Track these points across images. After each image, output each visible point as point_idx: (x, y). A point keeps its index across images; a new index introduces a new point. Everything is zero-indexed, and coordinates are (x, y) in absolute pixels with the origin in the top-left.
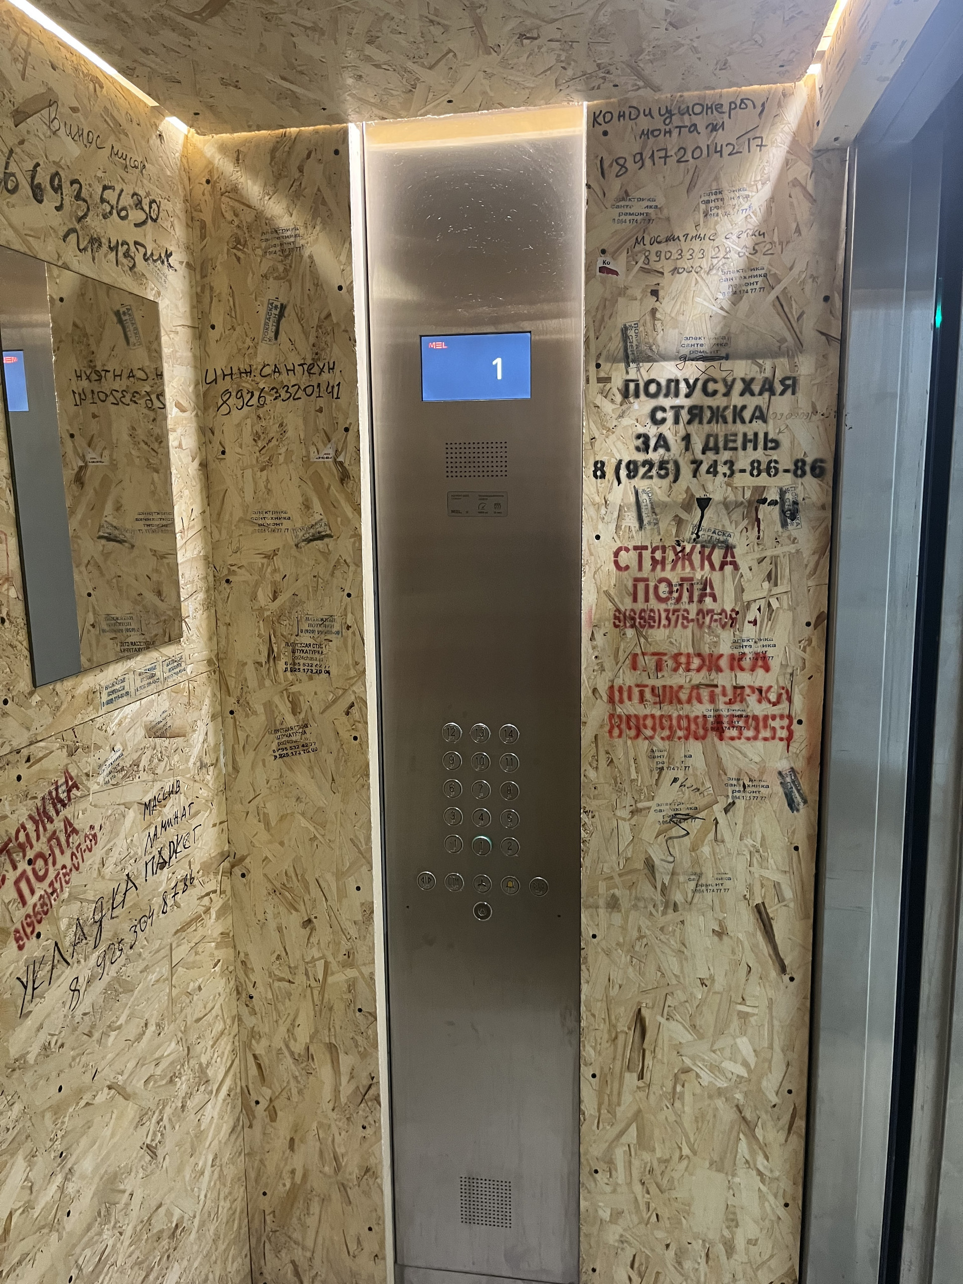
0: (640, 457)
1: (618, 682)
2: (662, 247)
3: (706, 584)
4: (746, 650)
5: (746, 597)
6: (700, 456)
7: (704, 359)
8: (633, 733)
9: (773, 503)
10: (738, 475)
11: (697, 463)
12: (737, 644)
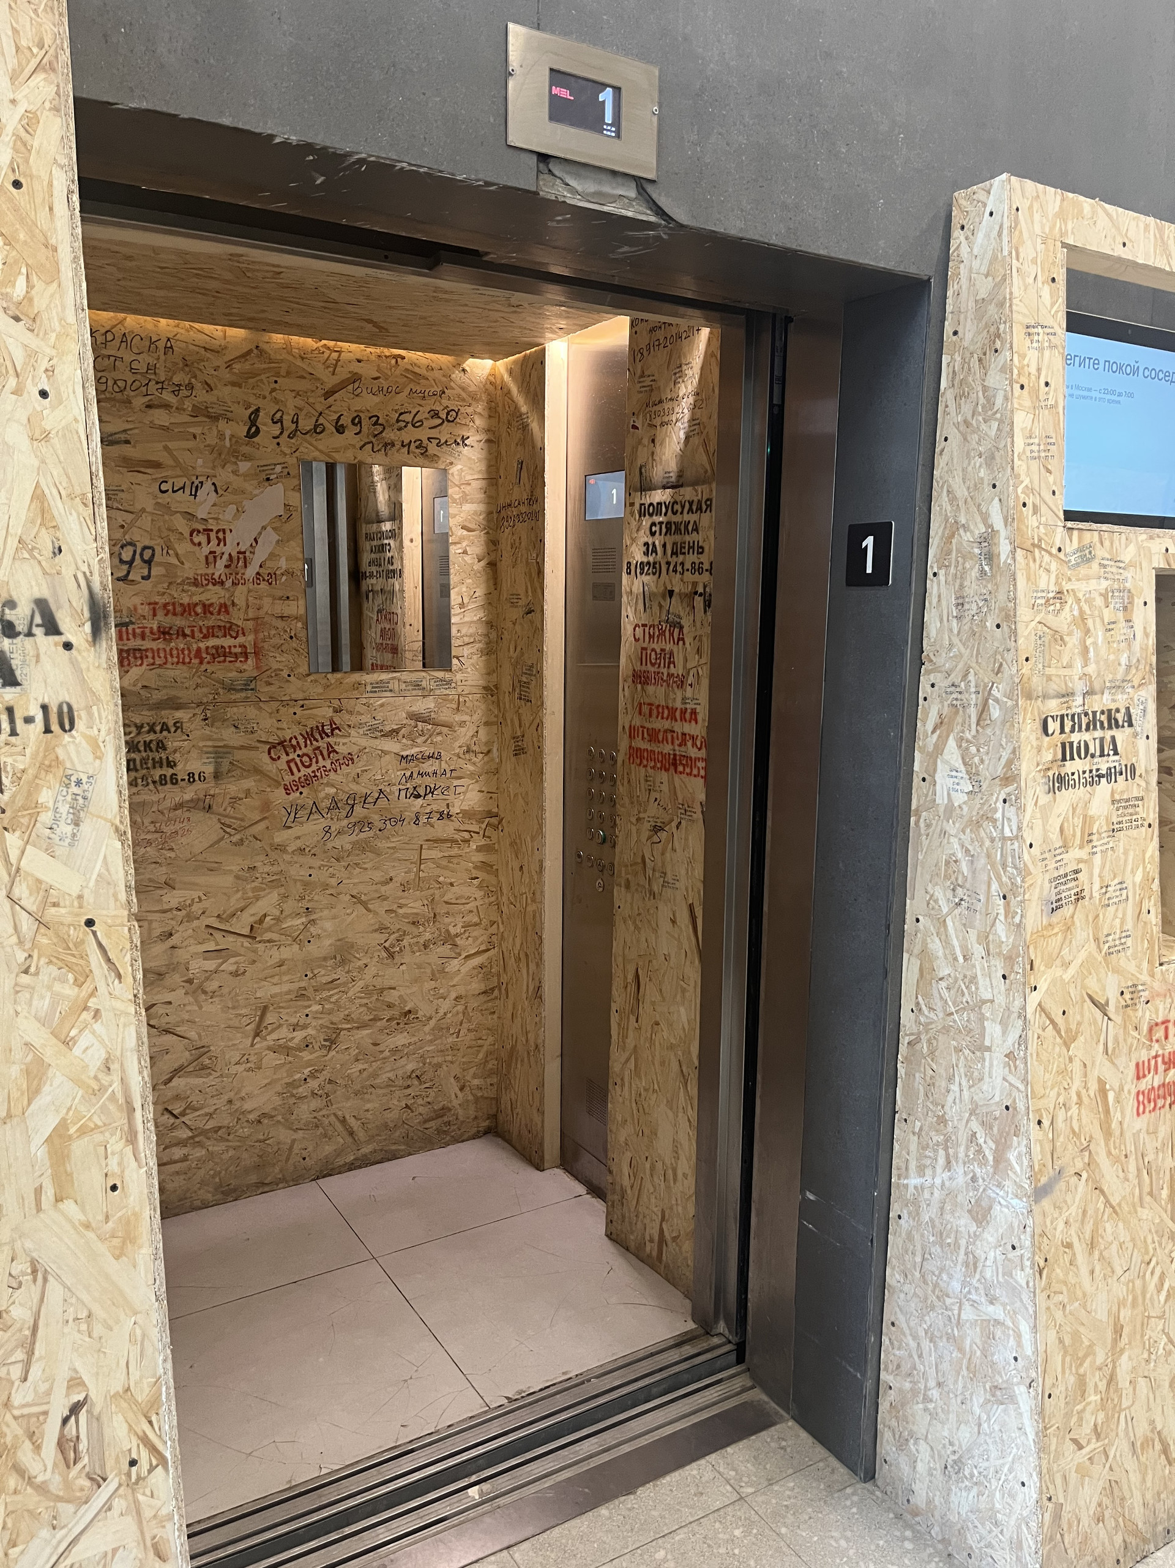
0: (645, 560)
1: (633, 723)
2: (656, 408)
3: (671, 653)
4: (688, 706)
5: (689, 666)
6: (670, 559)
7: (673, 487)
8: (638, 761)
9: (701, 595)
10: (686, 573)
11: (668, 563)
12: (684, 700)
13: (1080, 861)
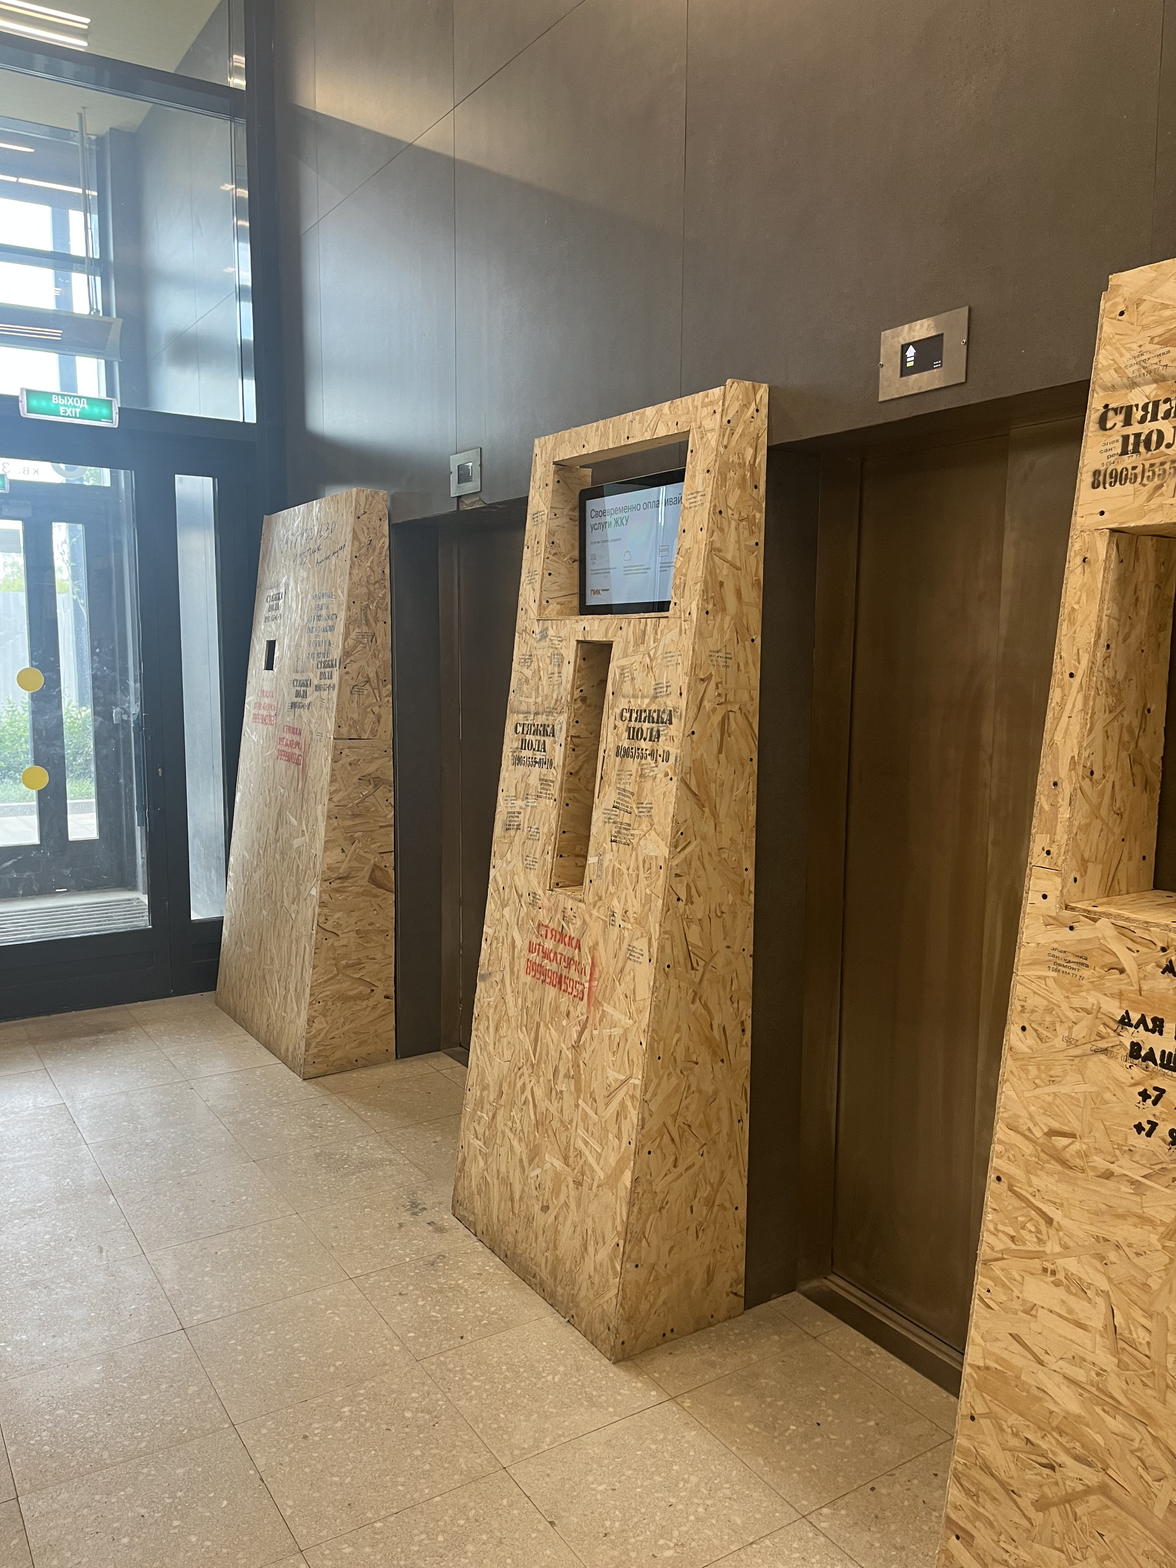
13: (521, 808)
